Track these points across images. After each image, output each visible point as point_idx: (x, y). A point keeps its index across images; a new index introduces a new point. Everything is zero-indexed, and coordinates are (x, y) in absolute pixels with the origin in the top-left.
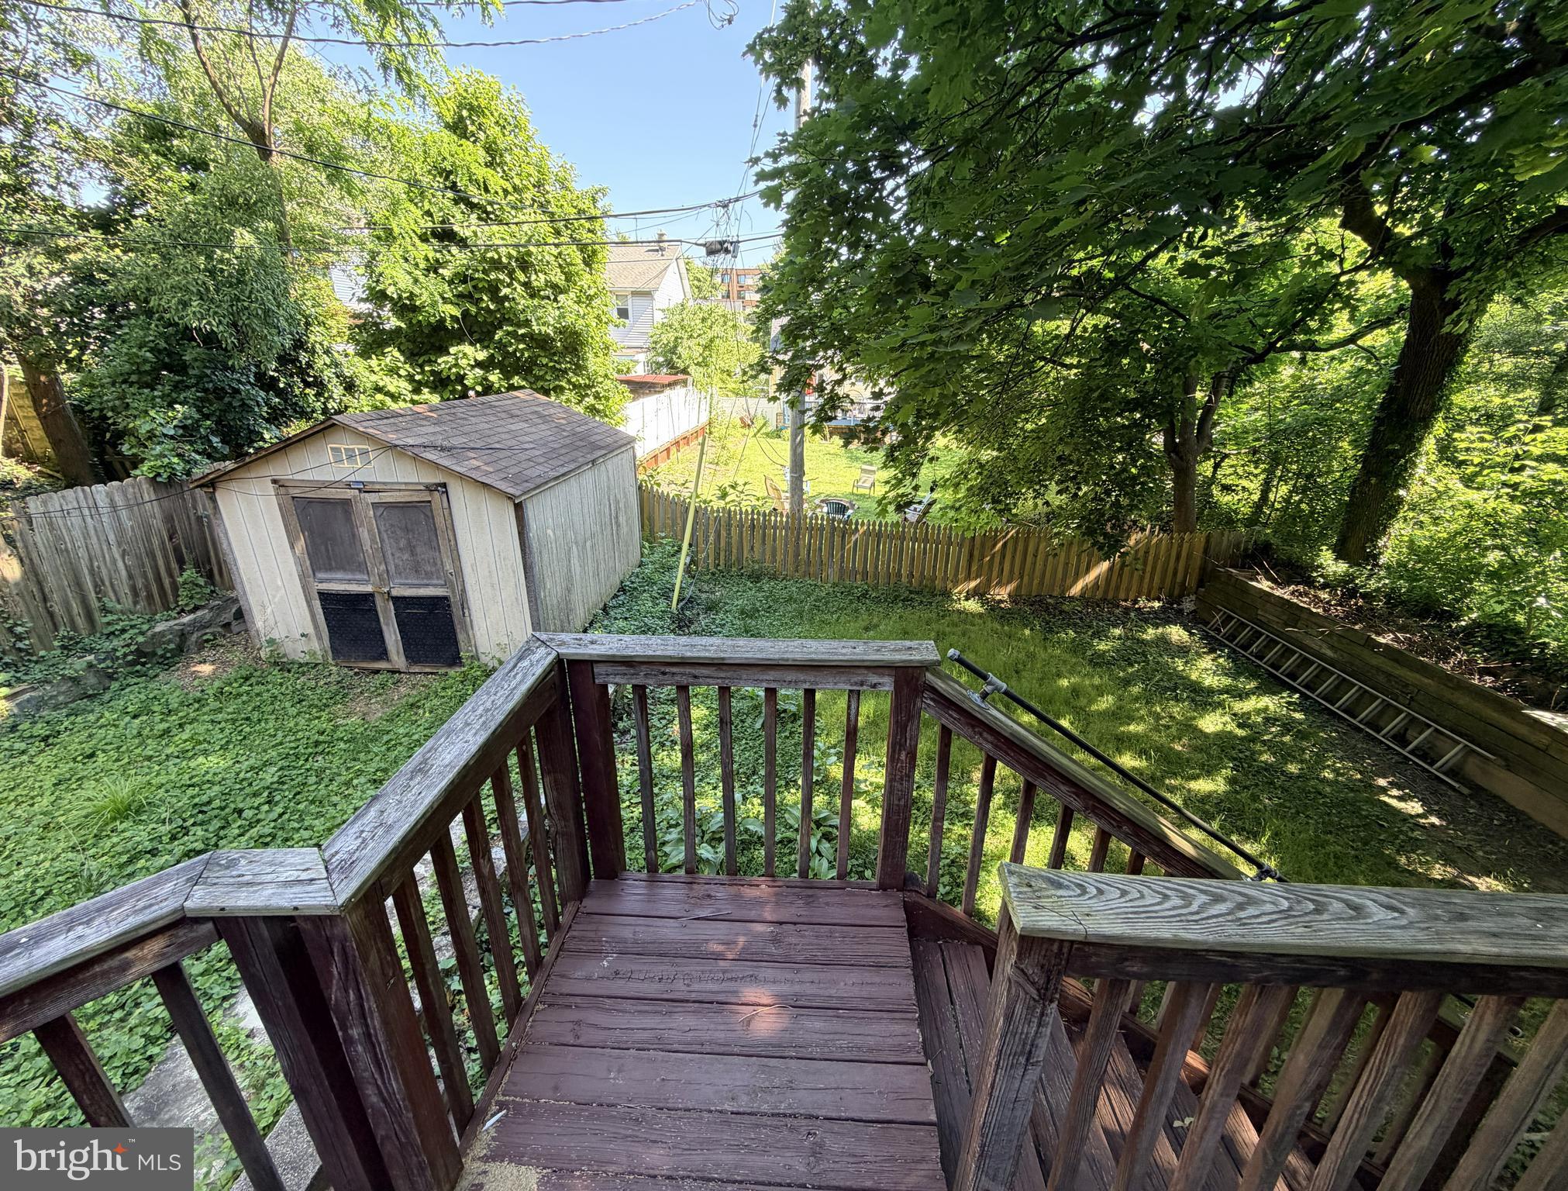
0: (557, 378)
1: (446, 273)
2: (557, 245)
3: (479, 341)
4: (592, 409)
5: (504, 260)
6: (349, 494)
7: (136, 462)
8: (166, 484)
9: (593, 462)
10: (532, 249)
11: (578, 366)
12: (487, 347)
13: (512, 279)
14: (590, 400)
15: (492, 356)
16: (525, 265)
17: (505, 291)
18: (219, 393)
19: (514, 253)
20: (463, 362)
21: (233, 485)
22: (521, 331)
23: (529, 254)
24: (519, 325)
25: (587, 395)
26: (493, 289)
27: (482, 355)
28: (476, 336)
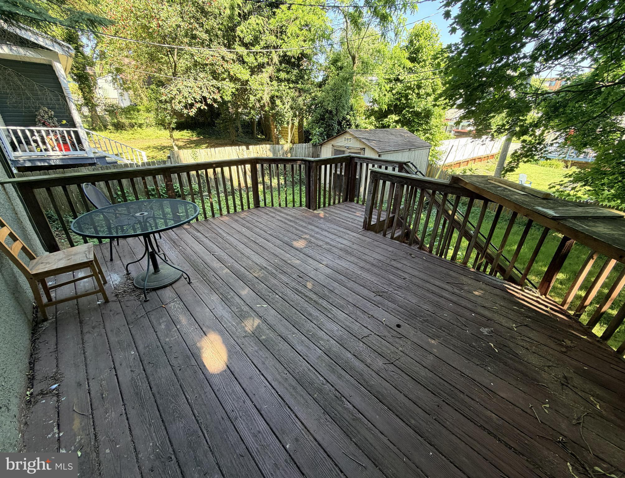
0: (418, 127)
1: (394, 92)
2: (433, 79)
3: (398, 114)
4: (428, 138)
5: (412, 86)
6: (345, 149)
7: (311, 140)
8: (314, 146)
9: (410, 149)
10: (423, 81)
11: (427, 122)
12: (399, 116)
13: (413, 92)
14: (427, 135)
15: (400, 119)
16: (419, 87)
17: (410, 96)
18: (329, 125)
19: (416, 83)
20: (391, 121)
21: (325, 145)
22: (411, 110)
23: (421, 83)
24: (411, 108)
25: (427, 133)
26: (406, 96)
27: (397, 118)
28: (397, 112)
